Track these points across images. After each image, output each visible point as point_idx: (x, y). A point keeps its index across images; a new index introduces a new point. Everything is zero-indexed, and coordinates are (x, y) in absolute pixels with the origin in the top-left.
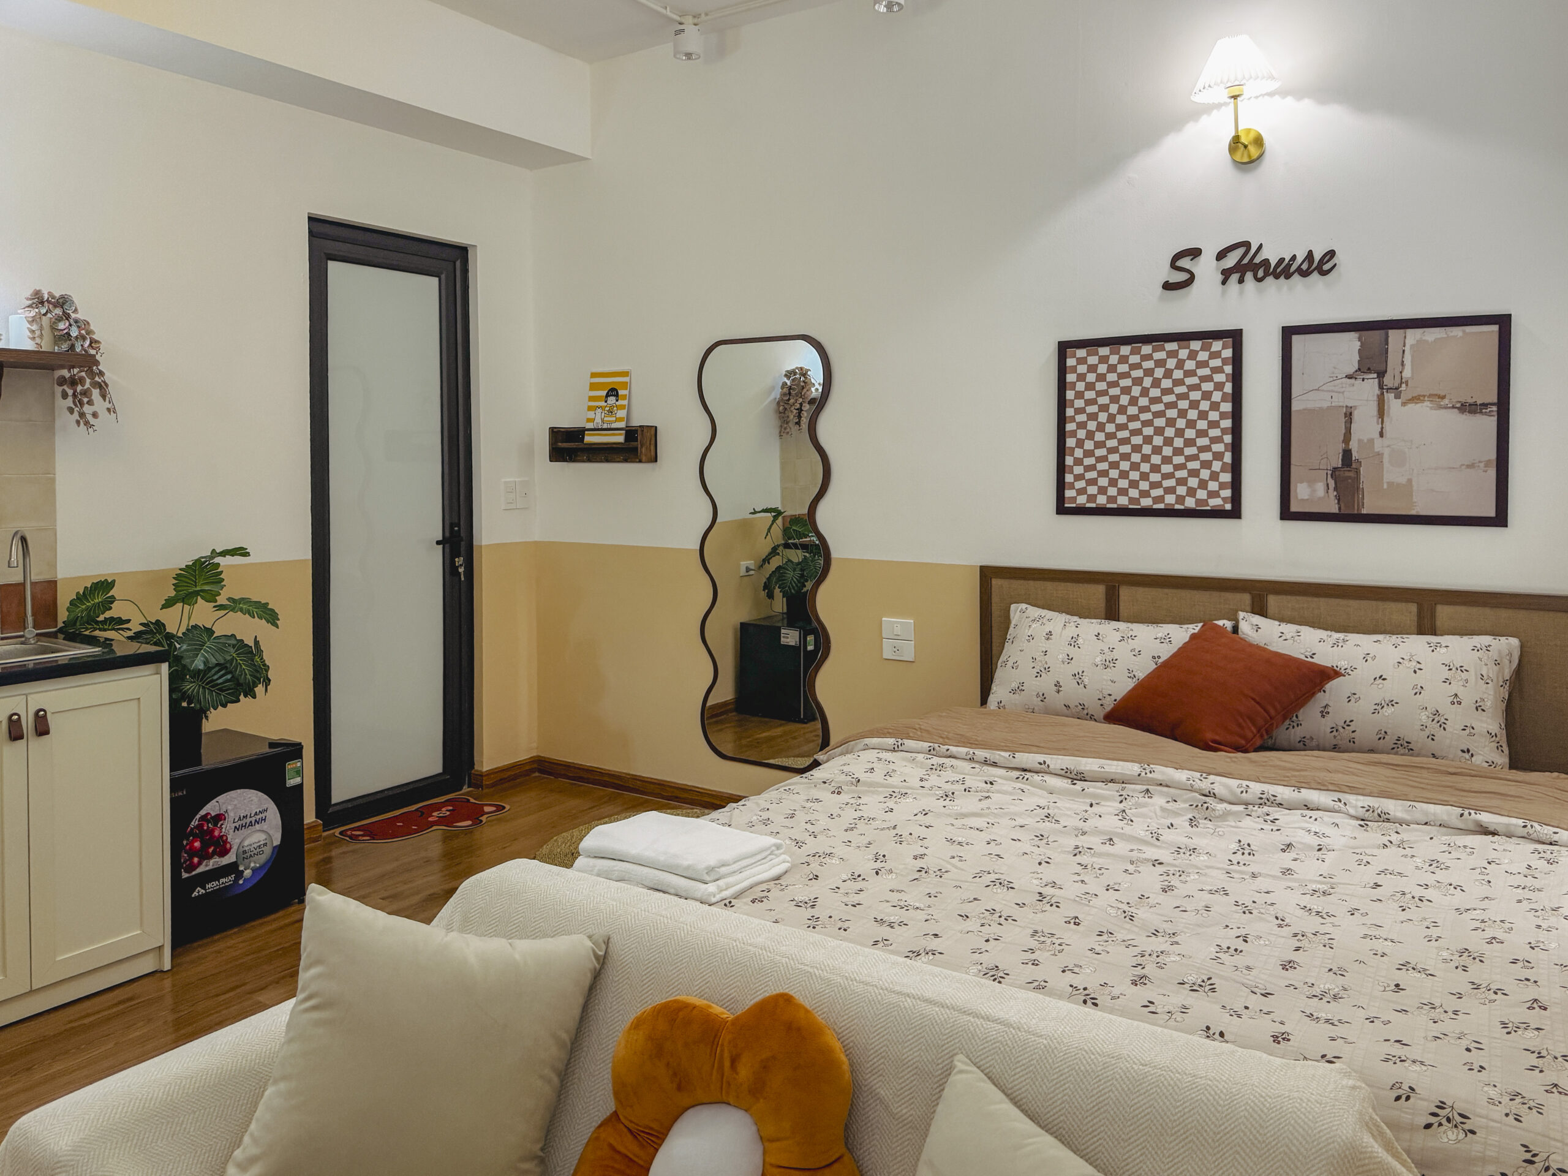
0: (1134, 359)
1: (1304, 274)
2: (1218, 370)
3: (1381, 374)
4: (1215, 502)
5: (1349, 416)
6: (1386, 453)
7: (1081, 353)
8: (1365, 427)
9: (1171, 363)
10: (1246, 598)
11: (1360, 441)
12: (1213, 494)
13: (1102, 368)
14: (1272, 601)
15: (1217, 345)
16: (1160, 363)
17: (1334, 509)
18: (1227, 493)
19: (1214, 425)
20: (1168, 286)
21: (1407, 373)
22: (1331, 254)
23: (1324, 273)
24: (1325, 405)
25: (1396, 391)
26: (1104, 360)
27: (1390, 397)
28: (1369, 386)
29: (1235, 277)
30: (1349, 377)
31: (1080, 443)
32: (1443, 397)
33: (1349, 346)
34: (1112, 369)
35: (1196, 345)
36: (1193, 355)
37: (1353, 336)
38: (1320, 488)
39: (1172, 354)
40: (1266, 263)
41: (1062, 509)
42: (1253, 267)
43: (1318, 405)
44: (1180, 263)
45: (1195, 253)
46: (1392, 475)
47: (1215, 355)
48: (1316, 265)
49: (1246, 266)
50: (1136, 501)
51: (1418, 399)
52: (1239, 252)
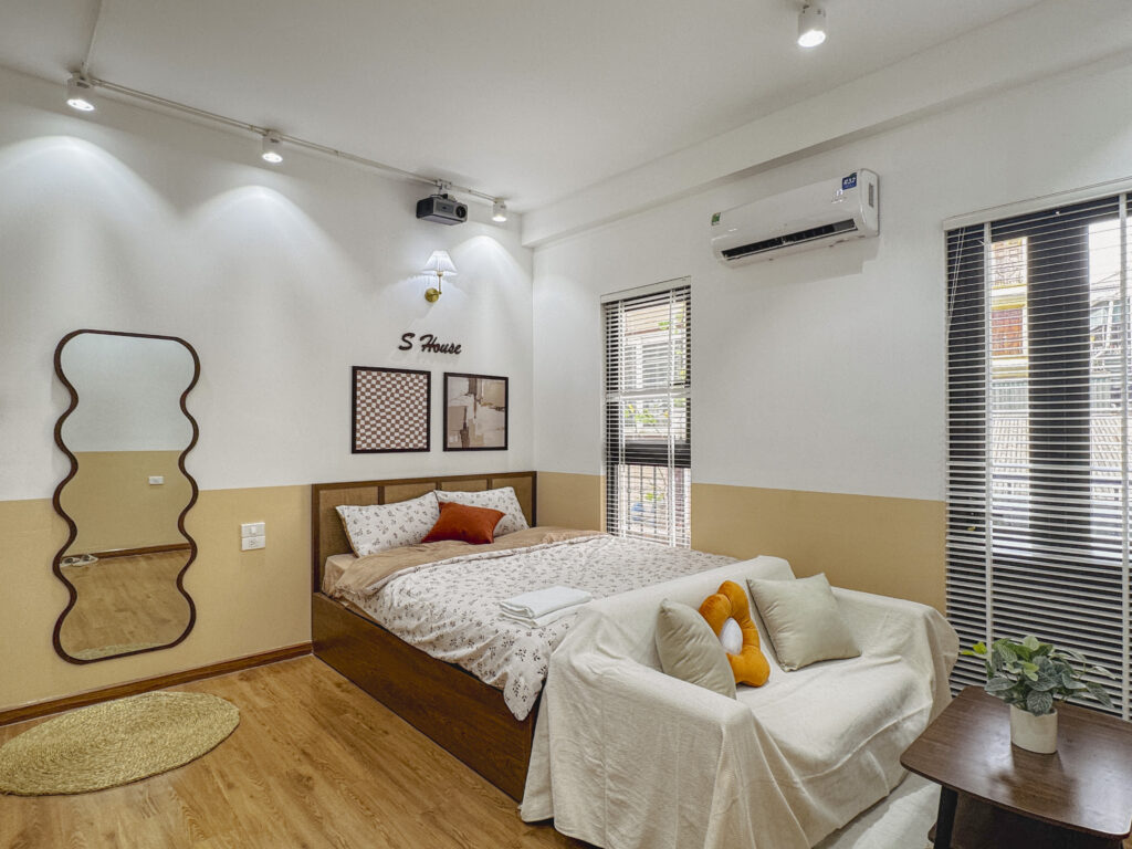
0: (388, 379)
1: (450, 352)
2: (422, 388)
3: (475, 395)
4: (420, 445)
5: (466, 410)
6: (476, 424)
7: (364, 373)
8: (470, 414)
9: (403, 383)
10: (434, 485)
11: (469, 420)
12: (420, 442)
13: (374, 382)
14: (443, 484)
15: (421, 377)
16: (399, 382)
17: (460, 446)
18: (425, 441)
19: (420, 411)
20: (401, 348)
21: (482, 395)
22: (459, 346)
23: (457, 353)
24: (459, 405)
25: (479, 401)
26: (374, 378)
27: (478, 403)
28: (472, 398)
29: (427, 349)
30: (466, 395)
31: (363, 418)
32: (491, 404)
33: (465, 383)
34: (378, 382)
35: (413, 376)
36: (412, 380)
37: (467, 379)
38: (457, 437)
39: (404, 379)
40: (438, 345)
41: (354, 450)
42: (433, 346)
43: (456, 405)
44: (406, 339)
45: (412, 335)
46: (478, 433)
47: (421, 381)
48: (455, 350)
49: (431, 345)
50: (389, 446)
51: (485, 405)
52: (428, 338)
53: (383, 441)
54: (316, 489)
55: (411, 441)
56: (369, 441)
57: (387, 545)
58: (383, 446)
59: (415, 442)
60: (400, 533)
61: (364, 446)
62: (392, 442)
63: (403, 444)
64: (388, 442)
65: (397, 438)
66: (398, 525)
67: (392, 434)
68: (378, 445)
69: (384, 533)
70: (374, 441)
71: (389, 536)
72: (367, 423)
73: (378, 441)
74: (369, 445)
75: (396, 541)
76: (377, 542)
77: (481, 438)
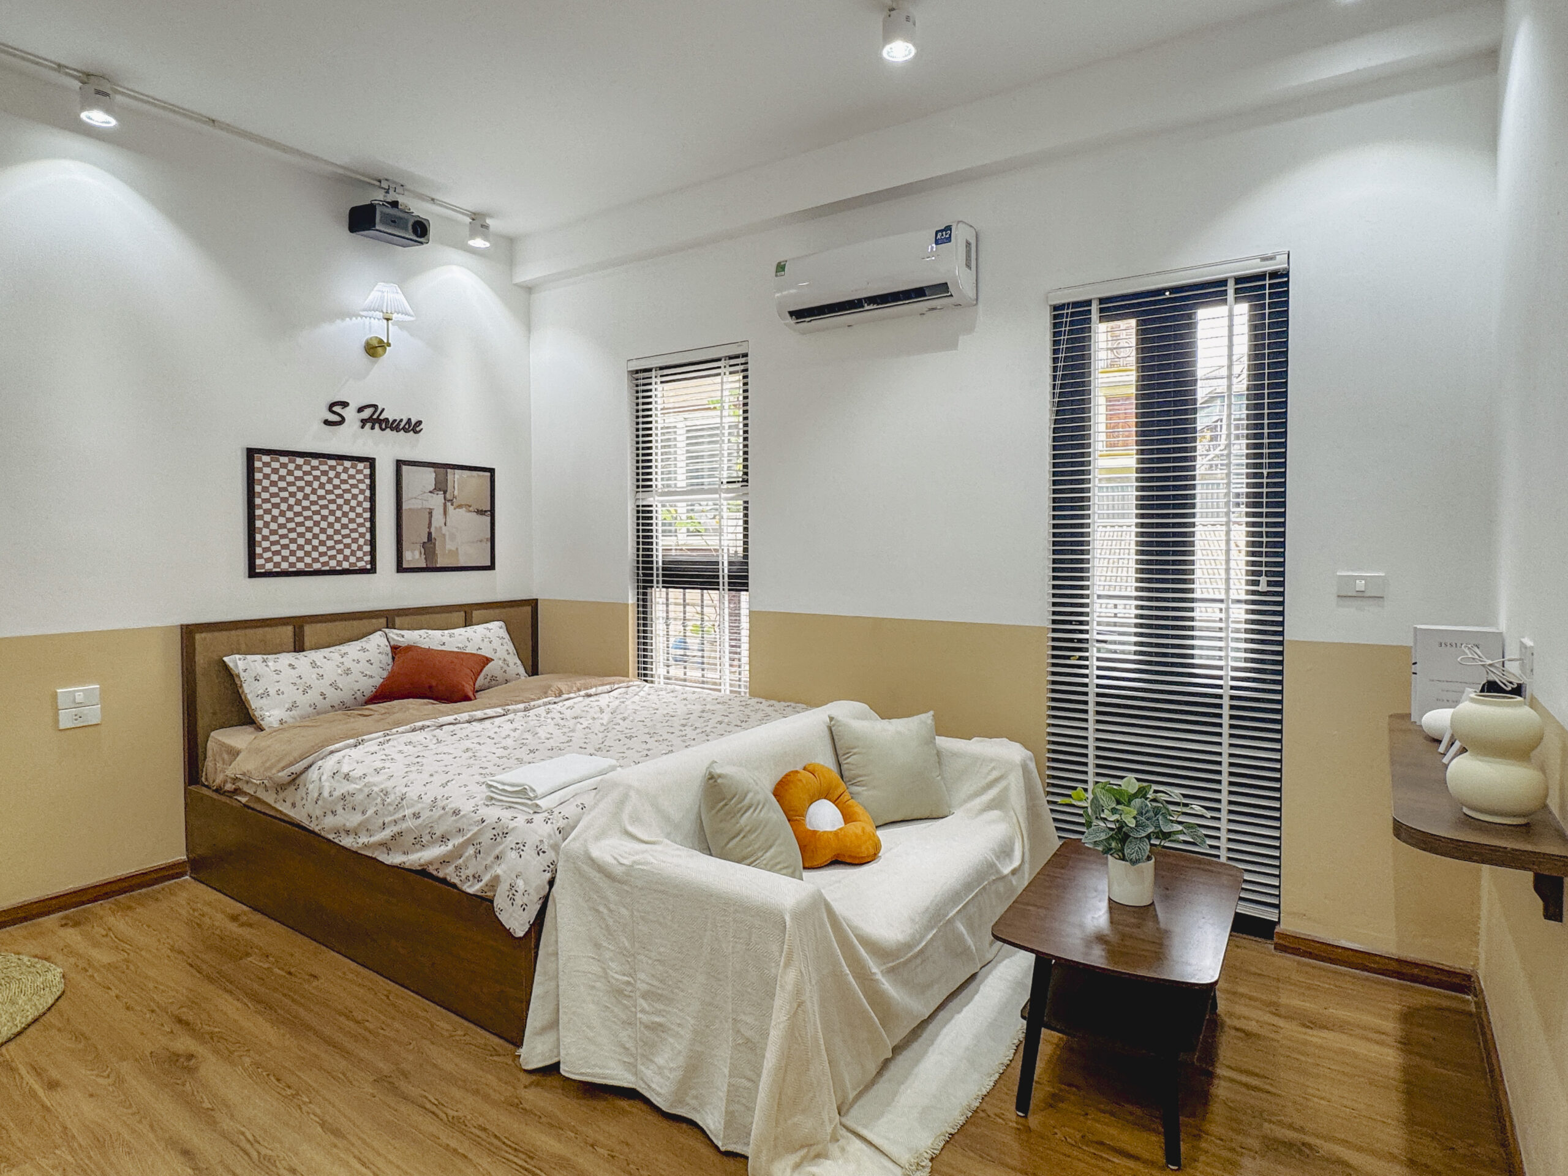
0: (307, 468)
1: (406, 431)
2: (361, 481)
3: (445, 492)
4: (361, 564)
5: (430, 513)
6: (447, 534)
7: (266, 459)
8: (438, 519)
9: (332, 474)
10: (383, 621)
11: (436, 528)
12: (359, 559)
13: (283, 472)
14: (398, 621)
15: (360, 466)
16: (324, 473)
17: (423, 564)
18: (368, 558)
19: (359, 515)
20: (327, 423)
21: (456, 493)
22: (419, 423)
23: (416, 432)
24: (420, 507)
25: (451, 501)
26: (284, 465)
27: (449, 504)
28: (440, 497)
29: (369, 425)
30: (431, 492)
31: (267, 525)
32: (470, 506)
33: (429, 475)
34: (290, 473)
35: (347, 464)
36: (346, 470)
37: (432, 469)
38: (417, 553)
39: (332, 468)
40: (387, 420)
42: (379, 421)
43: (415, 507)
44: (335, 409)
45: (345, 404)
46: (450, 546)
47: (359, 472)
48: (413, 427)
49: (375, 420)
50: (310, 565)
51: (460, 506)
52: (371, 410)
53: (300, 559)
54: (189, 633)
55: (346, 558)
56: (277, 559)
57: (311, 710)
58: (300, 566)
59: (353, 559)
60: (330, 692)
61: (269, 566)
62: (315, 560)
63: (333, 563)
64: (308, 560)
65: (322, 554)
66: (327, 681)
67: (315, 548)
68: (292, 565)
69: (305, 692)
70: (285, 559)
71: (313, 696)
72: (273, 532)
73: (292, 559)
74: (277, 565)
75: (322, 704)
76: (294, 705)
77: (456, 553)
